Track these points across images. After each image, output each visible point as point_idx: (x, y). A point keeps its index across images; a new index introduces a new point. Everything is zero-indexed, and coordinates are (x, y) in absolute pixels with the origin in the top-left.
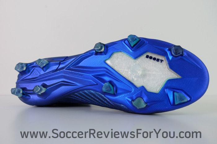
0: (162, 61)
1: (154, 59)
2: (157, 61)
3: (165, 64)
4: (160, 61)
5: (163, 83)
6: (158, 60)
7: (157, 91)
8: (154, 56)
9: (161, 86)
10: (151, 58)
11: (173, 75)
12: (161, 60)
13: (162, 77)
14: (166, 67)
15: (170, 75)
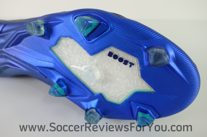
0: (132, 64)
1: (121, 60)
2: (124, 63)
3: (137, 69)
4: (129, 65)
5: (128, 94)
6: (126, 62)
7: (119, 101)
8: (121, 54)
9: (125, 97)
10: (115, 57)
11: (144, 87)
12: (130, 63)
13: (129, 86)
14: (136, 73)
15: (140, 85)
